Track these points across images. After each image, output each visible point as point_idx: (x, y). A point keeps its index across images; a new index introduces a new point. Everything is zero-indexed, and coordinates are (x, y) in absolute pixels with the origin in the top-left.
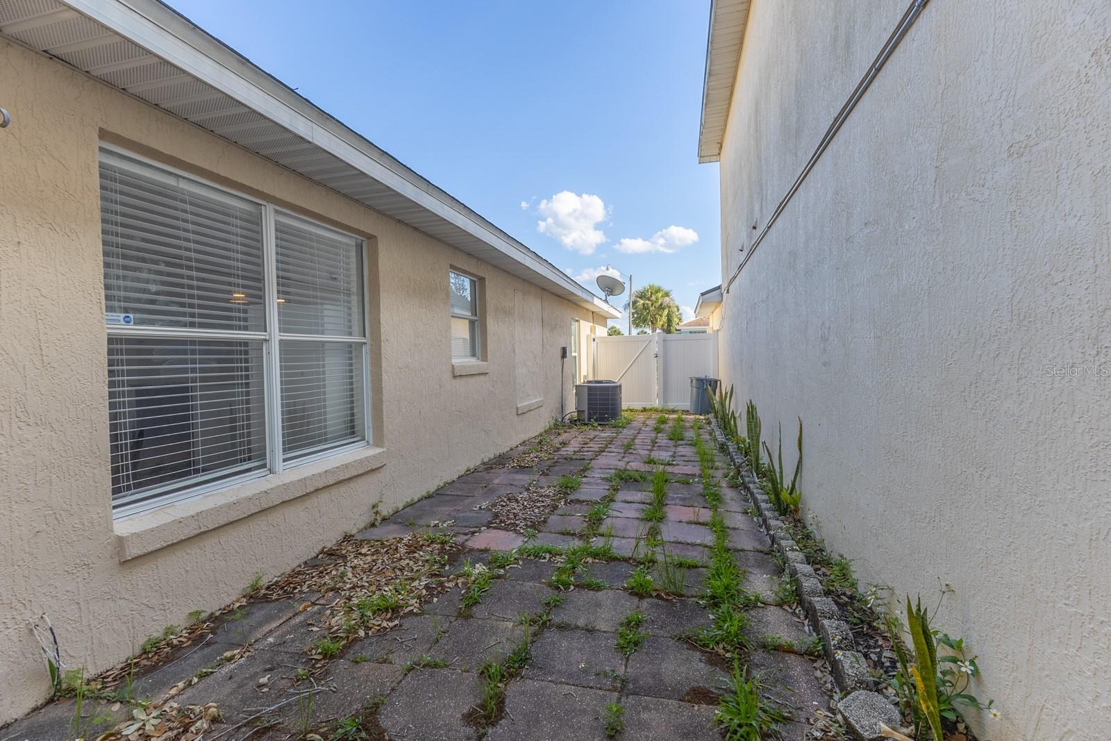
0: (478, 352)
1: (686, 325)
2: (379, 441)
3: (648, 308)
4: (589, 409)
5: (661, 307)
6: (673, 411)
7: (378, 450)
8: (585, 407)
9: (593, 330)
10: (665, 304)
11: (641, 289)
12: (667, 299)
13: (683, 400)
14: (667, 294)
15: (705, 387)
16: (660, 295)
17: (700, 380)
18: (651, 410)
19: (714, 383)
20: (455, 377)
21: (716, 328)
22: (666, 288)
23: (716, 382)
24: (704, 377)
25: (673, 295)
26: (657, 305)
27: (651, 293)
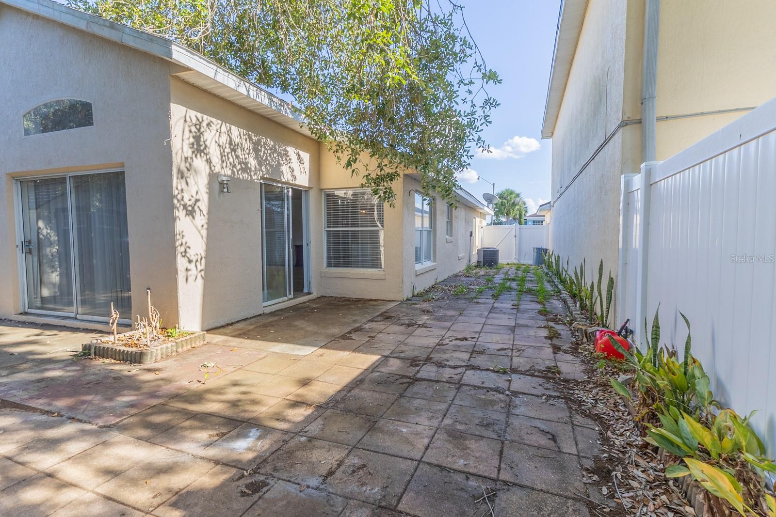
0: (449, 233)
1: (530, 216)
2: (435, 261)
3: (505, 205)
4: (484, 261)
5: (514, 204)
6: (524, 265)
7: (435, 264)
8: (482, 260)
9: (481, 222)
10: (516, 202)
11: (500, 192)
12: (518, 199)
13: (529, 260)
14: (518, 195)
15: (541, 253)
16: (513, 196)
17: (538, 249)
18: (511, 264)
19: (546, 251)
20: (447, 242)
21: (548, 222)
22: (517, 191)
23: (547, 250)
24: (540, 247)
25: (522, 196)
26: (511, 203)
27: (507, 195)
